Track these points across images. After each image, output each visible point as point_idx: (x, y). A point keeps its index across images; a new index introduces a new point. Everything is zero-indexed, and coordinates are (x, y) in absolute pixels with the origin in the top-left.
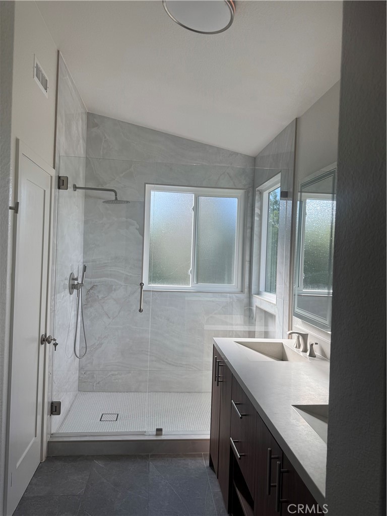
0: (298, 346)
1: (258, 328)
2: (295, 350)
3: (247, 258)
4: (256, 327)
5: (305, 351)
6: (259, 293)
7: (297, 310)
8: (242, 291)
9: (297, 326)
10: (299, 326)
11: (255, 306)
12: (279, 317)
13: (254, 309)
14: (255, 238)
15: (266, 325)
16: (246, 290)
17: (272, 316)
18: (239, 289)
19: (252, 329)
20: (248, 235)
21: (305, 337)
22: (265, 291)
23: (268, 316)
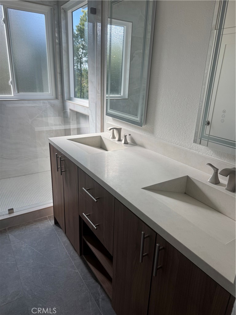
0: (114, 137)
1: (73, 126)
2: (111, 140)
3: (58, 70)
4: (71, 125)
5: (120, 140)
6: (70, 99)
7: (110, 111)
8: (57, 98)
9: (109, 122)
10: (110, 122)
11: (69, 109)
12: (92, 117)
13: (69, 111)
14: (64, 53)
15: (78, 123)
16: (60, 97)
17: (85, 117)
18: (54, 96)
19: (67, 127)
20: (57, 50)
21: (119, 130)
22: (75, 97)
23: (79, 116)
